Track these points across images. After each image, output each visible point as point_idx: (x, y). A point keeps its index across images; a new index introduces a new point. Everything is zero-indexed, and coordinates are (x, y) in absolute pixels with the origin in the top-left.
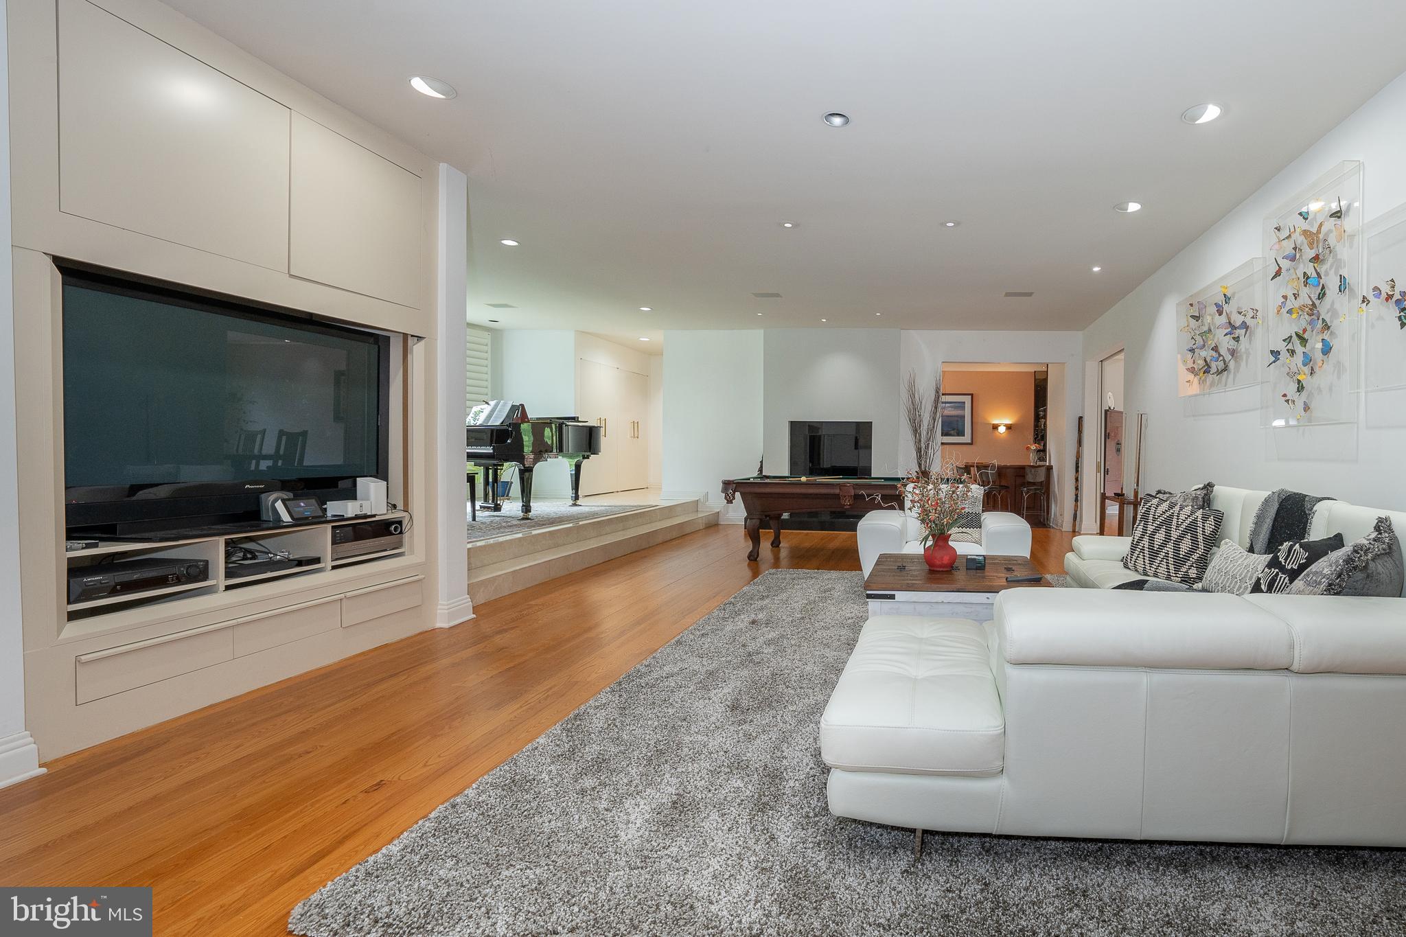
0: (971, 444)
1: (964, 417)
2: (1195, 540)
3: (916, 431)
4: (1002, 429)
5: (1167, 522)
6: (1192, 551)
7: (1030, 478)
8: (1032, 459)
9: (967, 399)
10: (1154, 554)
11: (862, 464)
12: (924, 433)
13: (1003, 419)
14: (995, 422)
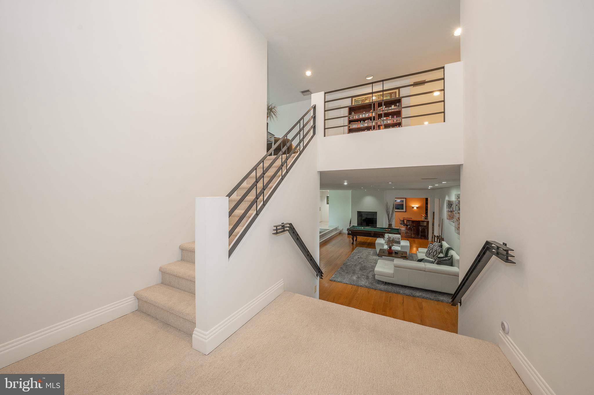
0: (406, 212)
1: (403, 204)
2: (437, 253)
3: (388, 215)
4: (415, 208)
5: (432, 249)
6: (436, 255)
7: (421, 224)
8: (423, 219)
9: (404, 200)
10: (430, 254)
11: (375, 217)
12: (390, 215)
13: (415, 205)
14: (413, 206)
